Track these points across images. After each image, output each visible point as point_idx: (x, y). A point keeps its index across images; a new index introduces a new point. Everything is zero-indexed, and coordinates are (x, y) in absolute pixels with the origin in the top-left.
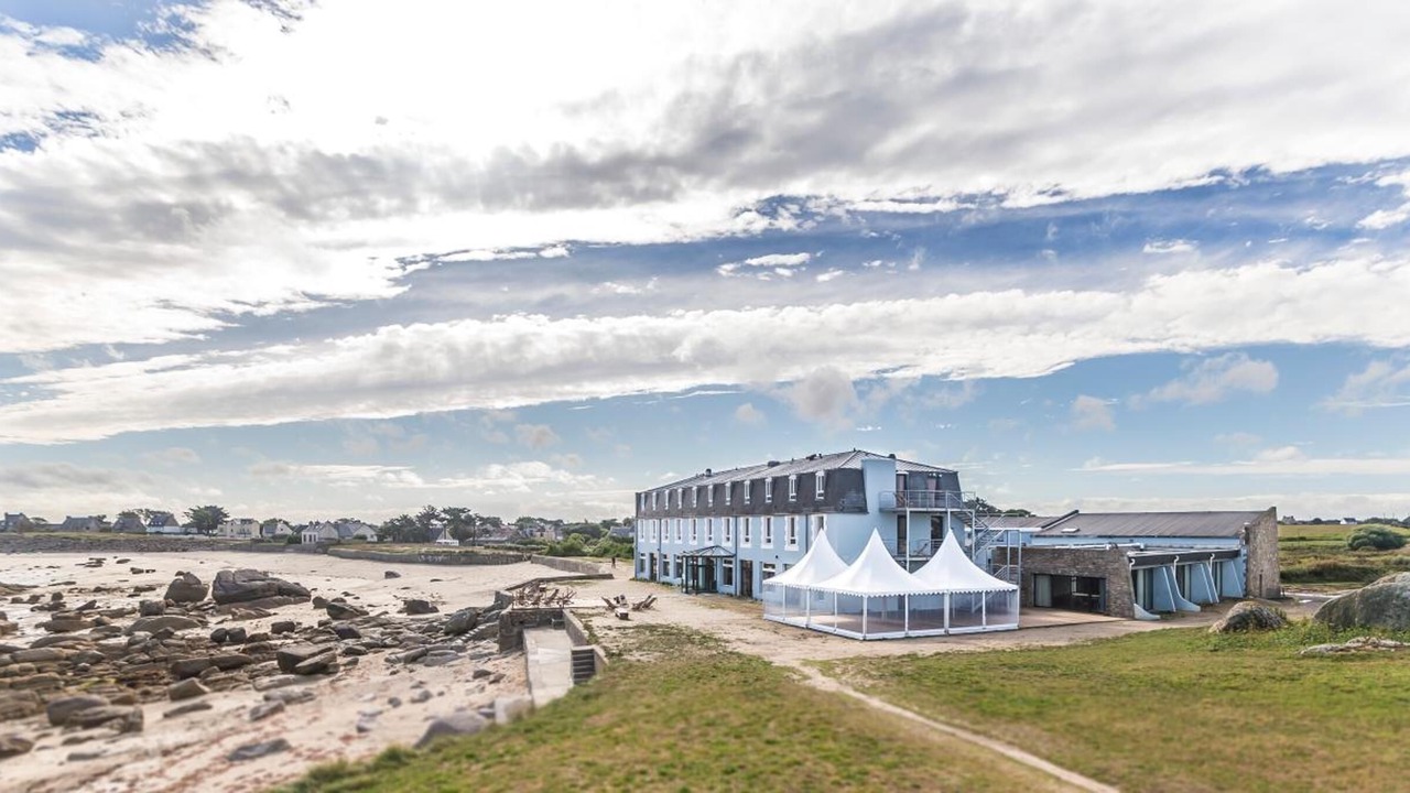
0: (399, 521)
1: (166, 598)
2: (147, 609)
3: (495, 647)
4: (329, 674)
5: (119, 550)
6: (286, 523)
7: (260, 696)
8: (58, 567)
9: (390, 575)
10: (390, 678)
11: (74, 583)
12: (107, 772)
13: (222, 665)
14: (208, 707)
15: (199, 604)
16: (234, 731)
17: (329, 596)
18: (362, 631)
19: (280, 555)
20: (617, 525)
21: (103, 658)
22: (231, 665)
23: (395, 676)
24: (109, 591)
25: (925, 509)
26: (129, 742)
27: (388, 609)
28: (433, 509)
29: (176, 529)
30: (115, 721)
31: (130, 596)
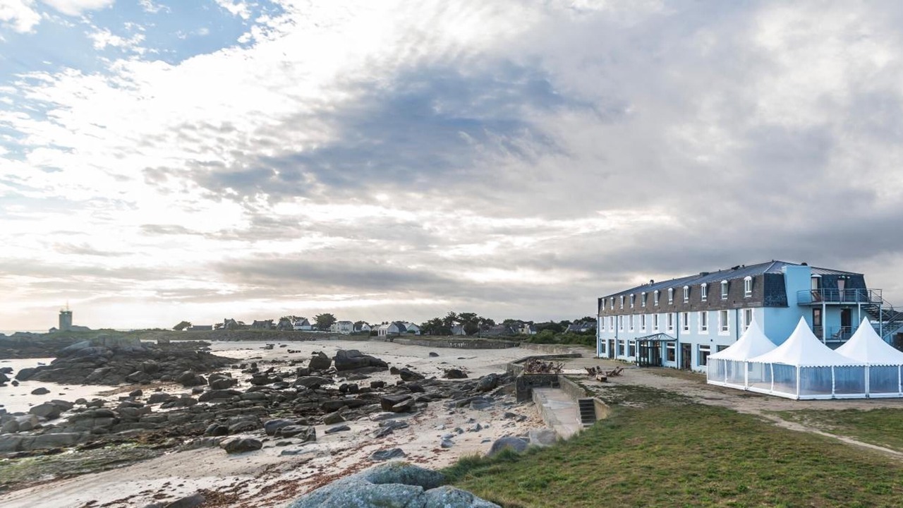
0: (433, 321)
1: (309, 366)
2: (301, 373)
3: (514, 400)
4: (411, 413)
5: (280, 340)
6: (367, 324)
7: (377, 424)
8: (251, 349)
9: (433, 355)
10: (450, 416)
11: (261, 358)
12: (306, 462)
13: (350, 405)
14: (349, 429)
15: (327, 370)
16: (367, 443)
17: (400, 367)
18: (424, 388)
19: (367, 342)
20: (571, 324)
21: (285, 399)
22: (353, 405)
23: (453, 415)
24: (279, 362)
25: (838, 303)
26: (311, 447)
27: (435, 375)
28: (454, 314)
29: (309, 328)
30: (300, 434)
31: (291, 365)
